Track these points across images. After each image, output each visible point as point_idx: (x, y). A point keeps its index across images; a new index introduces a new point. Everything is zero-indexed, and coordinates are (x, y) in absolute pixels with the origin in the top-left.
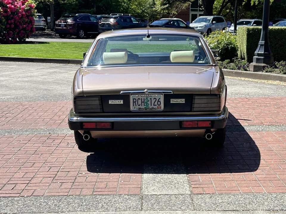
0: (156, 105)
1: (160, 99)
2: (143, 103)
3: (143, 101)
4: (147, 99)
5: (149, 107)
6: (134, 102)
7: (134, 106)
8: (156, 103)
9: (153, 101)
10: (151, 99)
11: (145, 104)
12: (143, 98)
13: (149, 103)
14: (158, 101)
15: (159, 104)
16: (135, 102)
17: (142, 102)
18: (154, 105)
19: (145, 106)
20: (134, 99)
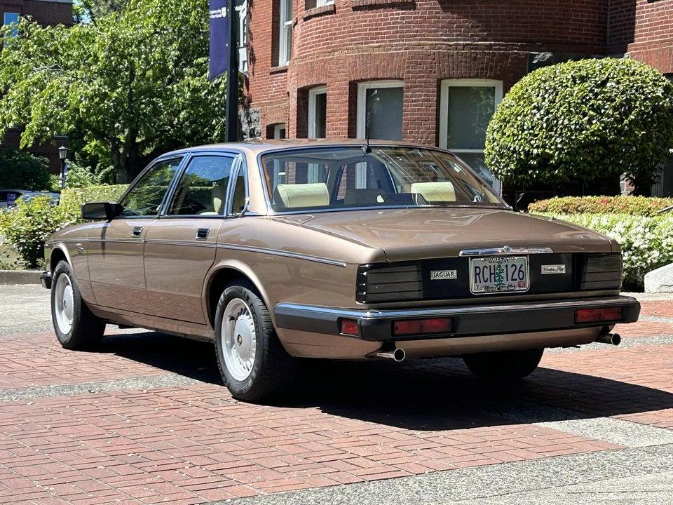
0: (516, 280)
1: (522, 265)
2: (493, 276)
3: (492, 272)
4: (499, 266)
5: (503, 284)
6: (476, 274)
7: (476, 282)
8: (516, 276)
9: (511, 270)
10: (506, 266)
11: (497, 278)
12: (492, 265)
13: (504, 275)
14: (520, 271)
15: (521, 277)
16: (479, 274)
17: (491, 274)
18: (513, 280)
19: (496, 283)
20: (476, 267)
